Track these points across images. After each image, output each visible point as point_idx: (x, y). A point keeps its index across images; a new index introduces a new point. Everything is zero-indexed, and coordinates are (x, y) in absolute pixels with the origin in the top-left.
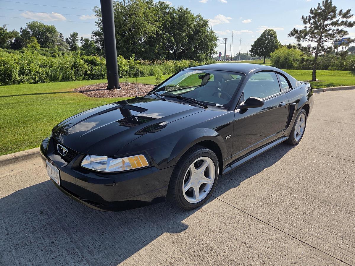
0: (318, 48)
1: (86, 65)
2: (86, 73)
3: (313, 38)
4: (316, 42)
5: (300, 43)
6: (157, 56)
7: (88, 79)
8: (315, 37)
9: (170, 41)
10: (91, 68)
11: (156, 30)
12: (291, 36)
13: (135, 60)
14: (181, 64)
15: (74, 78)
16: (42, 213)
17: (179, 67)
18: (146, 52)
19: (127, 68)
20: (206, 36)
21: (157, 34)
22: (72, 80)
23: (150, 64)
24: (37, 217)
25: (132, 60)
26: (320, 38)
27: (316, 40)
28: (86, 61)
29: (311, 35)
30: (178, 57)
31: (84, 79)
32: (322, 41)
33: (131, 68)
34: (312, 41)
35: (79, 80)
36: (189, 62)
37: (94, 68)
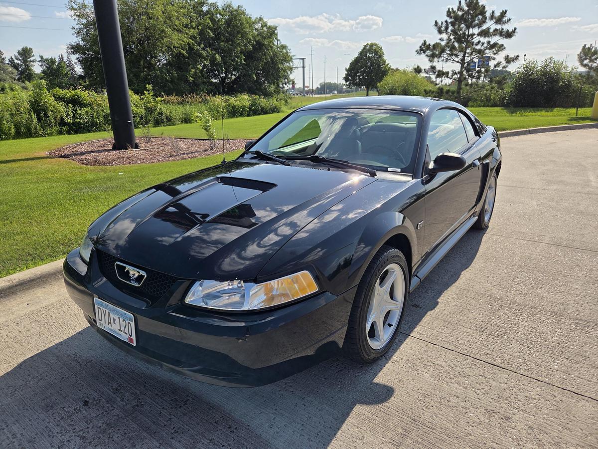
0: (461, 73)
1: (61, 107)
2: (62, 123)
3: (453, 57)
4: (458, 62)
5: (434, 64)
6: (194, 88)
7: (69, 133)
8: (457, 56)
9: (213, 61)
10: (72, 112)
11: (189, 44)
12: (420, 54)
13: (155, 96)
14: (236, 101)
15: (41, 132)
16: (86, 403)
17: (234, 107)
18: (172, 81)
19: (141, 111)
20: (275, 55)
21: (191, 49)
22: (37, 135)
23: (182, 103)
24: (80, 414)
25: (148, 96)
26: (464, 56)
27: (456, 59)
28: (58, 98)
29: (448, 52)
30: (229, 89)
31: (60, 133)
32: (466, 61)
33: (150, 111)
34: (451, 61)
35: (51, 134)
36: (249, 98)
37: (79, 112)
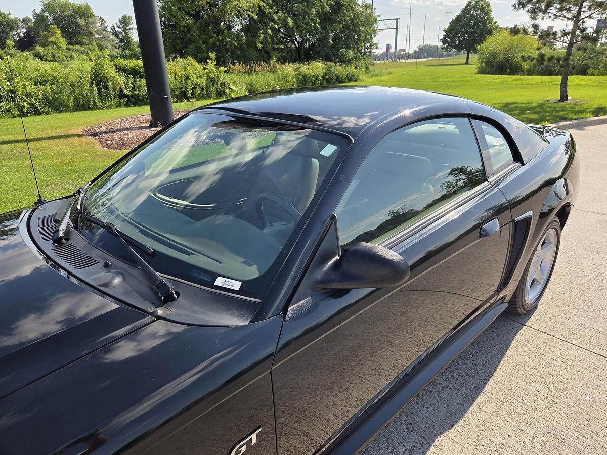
0: (573, 33)
1: (121, 79)
2: (122, 95)
3: (564, 12)
4: (569, 19)
5: (537, 22)
6: (265, 56)
7: (127, 105)
8: (569, 10)
9: (285, 25)
10: (132, 84)
11: (259, 6)
12: (519, 8)
13: (219, 64)
14: (308, 69)
15: (99, 104)
17: (305, 76)
18: (241, 48)
19: (203, 82)
20: (357, 15)
21: (261, 12)
22: (96, 108)
23: (248, 73)
25: (211, 65)
26: (579, 11)
27: (570, 16)
28: (120, 70)
29: (559, 6)
30: (303, 55)
31: (119, 105)
32: (581, 18)
33: (212, 81)
34: (561, 18)
35: (109, 107)
36: (324, 66)
37: (138, 83)
